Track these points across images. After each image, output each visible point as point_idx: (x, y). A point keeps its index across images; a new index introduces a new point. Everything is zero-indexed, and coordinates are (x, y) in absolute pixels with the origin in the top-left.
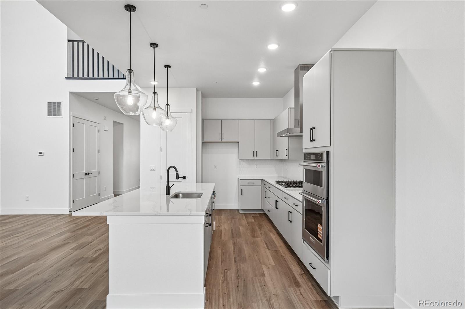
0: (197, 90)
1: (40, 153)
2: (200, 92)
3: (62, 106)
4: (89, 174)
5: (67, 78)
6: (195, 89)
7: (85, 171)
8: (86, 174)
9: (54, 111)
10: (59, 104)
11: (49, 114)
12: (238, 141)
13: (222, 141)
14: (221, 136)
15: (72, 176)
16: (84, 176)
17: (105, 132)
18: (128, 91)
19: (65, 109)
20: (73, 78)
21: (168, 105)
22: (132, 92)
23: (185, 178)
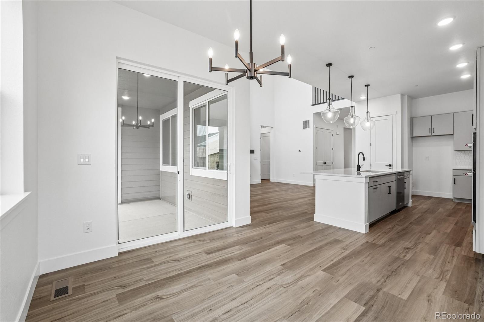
0: (402, 95)
1: (299, 150)
2: (406, 96)
3: (310, 122)
4: (326, 163)
5: (312, 105)
6: (400, 95)
7: (323, 161)
8: (324, 163)
9: (306, 126)
10: (308, 121)
11: (304, 128)
12: (453, 133)
13: (433, 135)
14: (432, 130)
15: (315, 163)
16: (323, 164)
17: (337, 135)
18: (328, 110)
19: (311, 124)
20: (315, 104)
21: (368, 112)
22: (331, 110)
23: (391, 166)
